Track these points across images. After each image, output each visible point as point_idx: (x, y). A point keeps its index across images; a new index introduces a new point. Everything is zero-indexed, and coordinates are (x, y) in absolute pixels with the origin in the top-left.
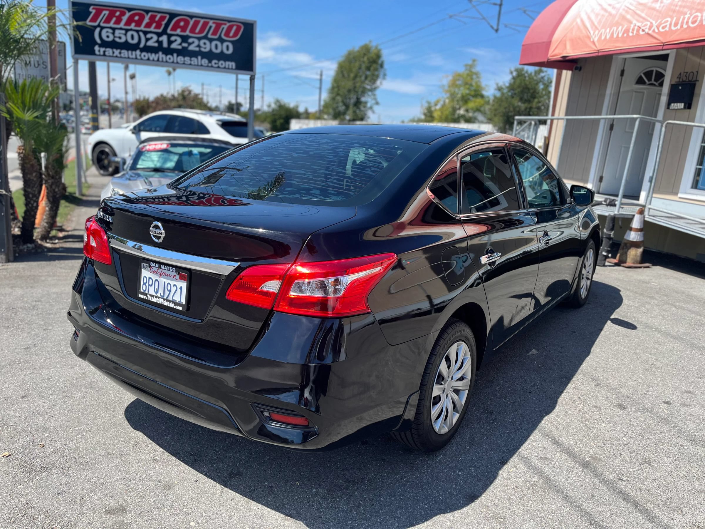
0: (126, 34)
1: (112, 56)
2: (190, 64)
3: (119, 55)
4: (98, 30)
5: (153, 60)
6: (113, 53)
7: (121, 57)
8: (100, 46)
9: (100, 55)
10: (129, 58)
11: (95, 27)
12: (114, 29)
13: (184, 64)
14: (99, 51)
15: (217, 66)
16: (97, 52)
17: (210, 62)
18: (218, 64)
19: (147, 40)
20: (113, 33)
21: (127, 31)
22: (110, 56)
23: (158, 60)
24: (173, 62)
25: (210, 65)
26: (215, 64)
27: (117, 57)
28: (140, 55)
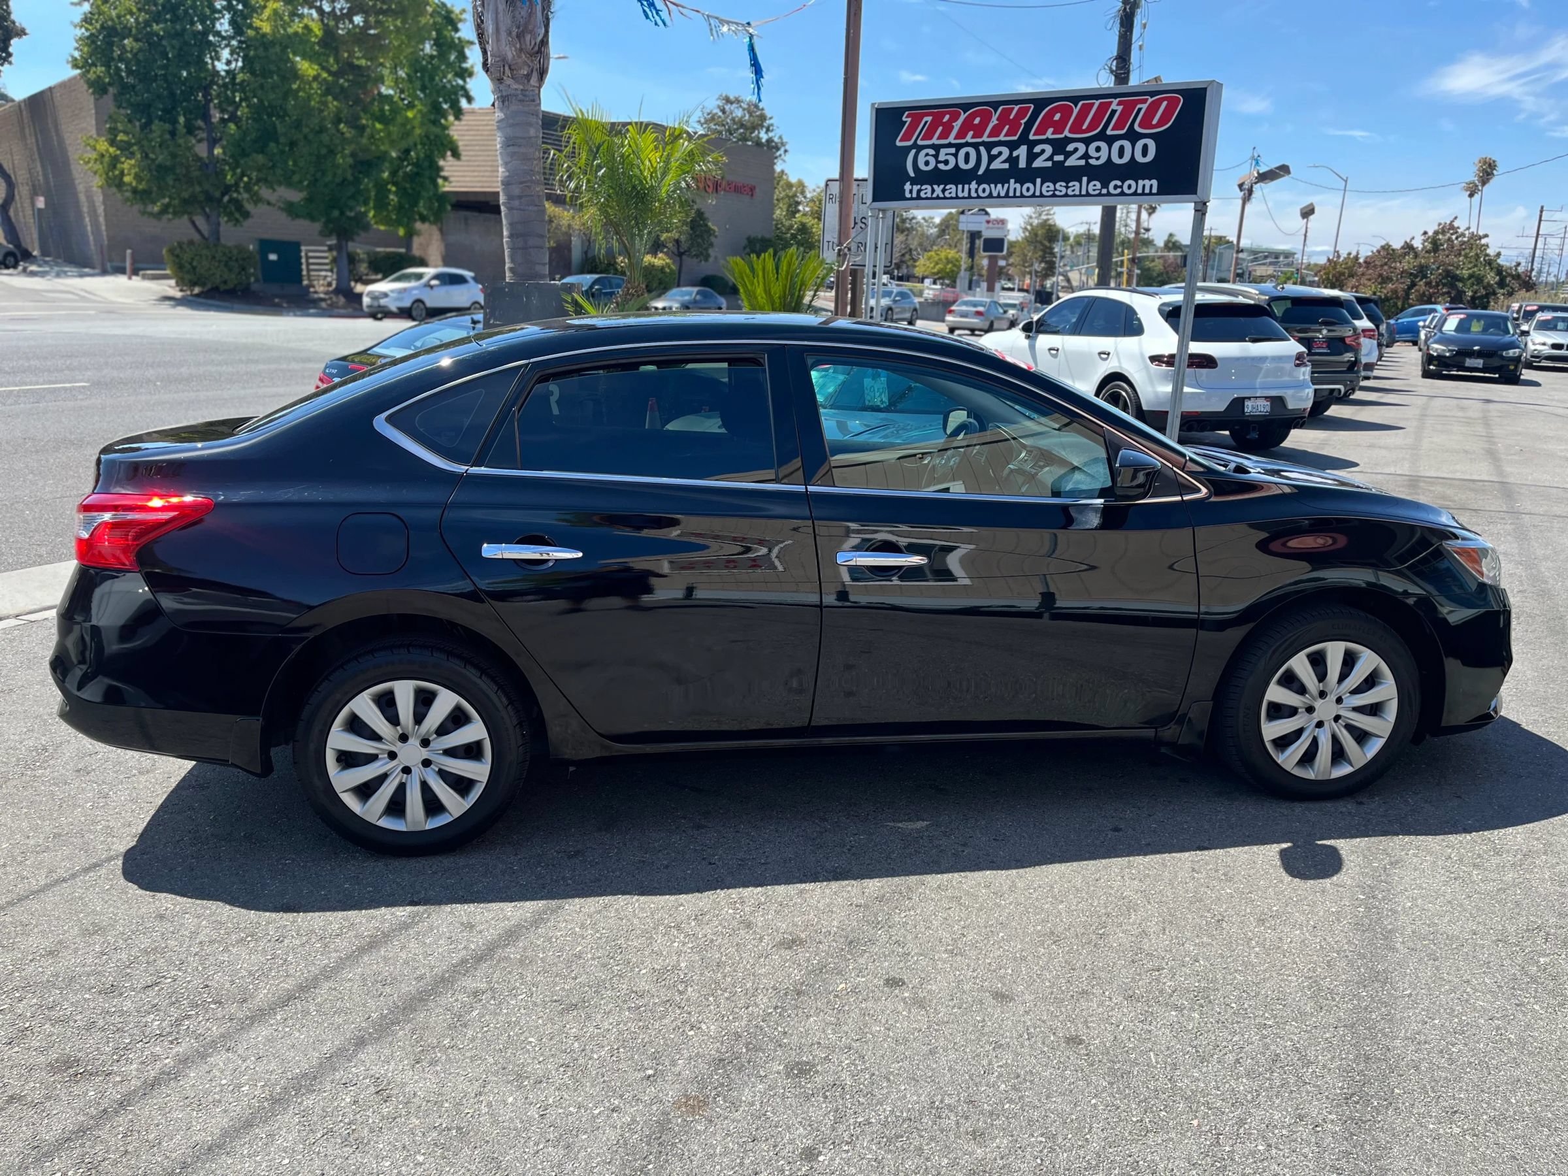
0: (956, 155)
1: (931, 198)
2: (1066, 195)
3: (941, 195)
4: (913, 151)
5: (999, 196)
6: (933, 191)
7: (945, 198)
8: (914, 182)
9: (912, 199)
10: (957, 197)
11: (909, 149)
12: (937, 148)
13: (1054, 196)
14: (911, 192)
15: (1119, 190)
16: (908, 195)
17: (1105, 185)
18: (1121, 187)
19: (992, 158)
20: (936, 156)
21: (959, 147)
22: (927, 198)
23: (1007, 196)
24: (1033, 196)
25: (1104, 191)
26: (1116, 187)
27: (938, 198)
28: (977, 191)
